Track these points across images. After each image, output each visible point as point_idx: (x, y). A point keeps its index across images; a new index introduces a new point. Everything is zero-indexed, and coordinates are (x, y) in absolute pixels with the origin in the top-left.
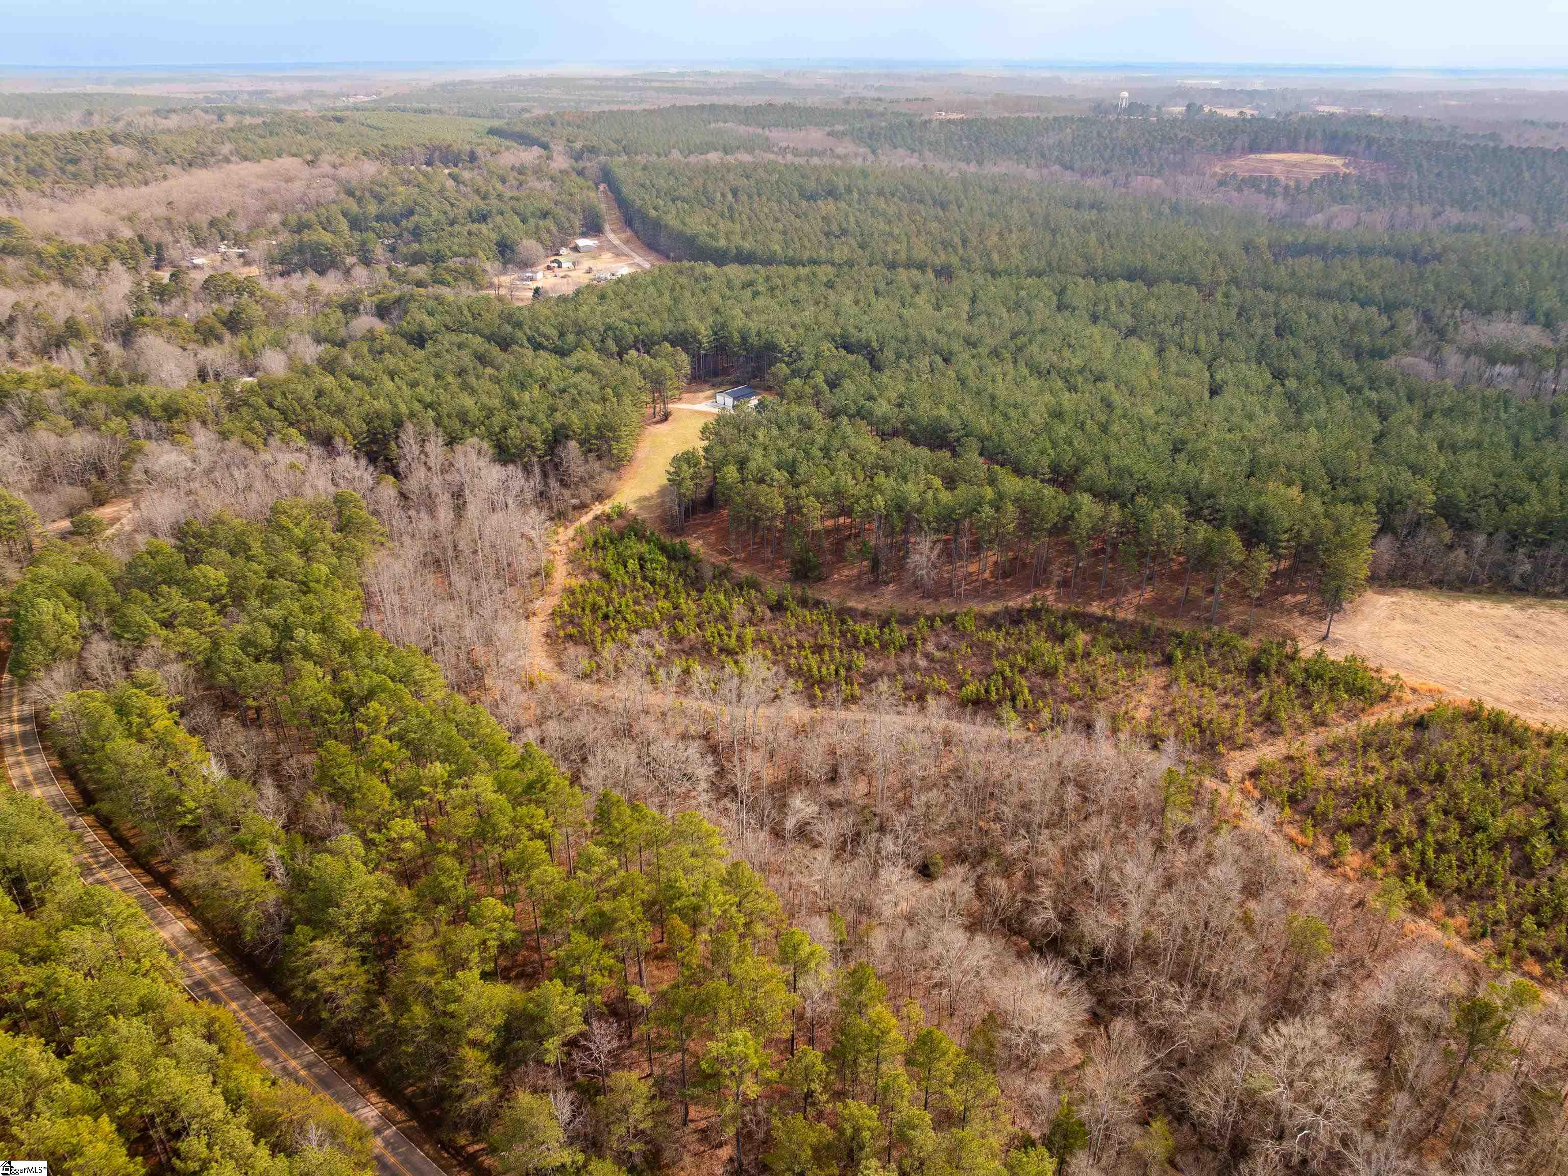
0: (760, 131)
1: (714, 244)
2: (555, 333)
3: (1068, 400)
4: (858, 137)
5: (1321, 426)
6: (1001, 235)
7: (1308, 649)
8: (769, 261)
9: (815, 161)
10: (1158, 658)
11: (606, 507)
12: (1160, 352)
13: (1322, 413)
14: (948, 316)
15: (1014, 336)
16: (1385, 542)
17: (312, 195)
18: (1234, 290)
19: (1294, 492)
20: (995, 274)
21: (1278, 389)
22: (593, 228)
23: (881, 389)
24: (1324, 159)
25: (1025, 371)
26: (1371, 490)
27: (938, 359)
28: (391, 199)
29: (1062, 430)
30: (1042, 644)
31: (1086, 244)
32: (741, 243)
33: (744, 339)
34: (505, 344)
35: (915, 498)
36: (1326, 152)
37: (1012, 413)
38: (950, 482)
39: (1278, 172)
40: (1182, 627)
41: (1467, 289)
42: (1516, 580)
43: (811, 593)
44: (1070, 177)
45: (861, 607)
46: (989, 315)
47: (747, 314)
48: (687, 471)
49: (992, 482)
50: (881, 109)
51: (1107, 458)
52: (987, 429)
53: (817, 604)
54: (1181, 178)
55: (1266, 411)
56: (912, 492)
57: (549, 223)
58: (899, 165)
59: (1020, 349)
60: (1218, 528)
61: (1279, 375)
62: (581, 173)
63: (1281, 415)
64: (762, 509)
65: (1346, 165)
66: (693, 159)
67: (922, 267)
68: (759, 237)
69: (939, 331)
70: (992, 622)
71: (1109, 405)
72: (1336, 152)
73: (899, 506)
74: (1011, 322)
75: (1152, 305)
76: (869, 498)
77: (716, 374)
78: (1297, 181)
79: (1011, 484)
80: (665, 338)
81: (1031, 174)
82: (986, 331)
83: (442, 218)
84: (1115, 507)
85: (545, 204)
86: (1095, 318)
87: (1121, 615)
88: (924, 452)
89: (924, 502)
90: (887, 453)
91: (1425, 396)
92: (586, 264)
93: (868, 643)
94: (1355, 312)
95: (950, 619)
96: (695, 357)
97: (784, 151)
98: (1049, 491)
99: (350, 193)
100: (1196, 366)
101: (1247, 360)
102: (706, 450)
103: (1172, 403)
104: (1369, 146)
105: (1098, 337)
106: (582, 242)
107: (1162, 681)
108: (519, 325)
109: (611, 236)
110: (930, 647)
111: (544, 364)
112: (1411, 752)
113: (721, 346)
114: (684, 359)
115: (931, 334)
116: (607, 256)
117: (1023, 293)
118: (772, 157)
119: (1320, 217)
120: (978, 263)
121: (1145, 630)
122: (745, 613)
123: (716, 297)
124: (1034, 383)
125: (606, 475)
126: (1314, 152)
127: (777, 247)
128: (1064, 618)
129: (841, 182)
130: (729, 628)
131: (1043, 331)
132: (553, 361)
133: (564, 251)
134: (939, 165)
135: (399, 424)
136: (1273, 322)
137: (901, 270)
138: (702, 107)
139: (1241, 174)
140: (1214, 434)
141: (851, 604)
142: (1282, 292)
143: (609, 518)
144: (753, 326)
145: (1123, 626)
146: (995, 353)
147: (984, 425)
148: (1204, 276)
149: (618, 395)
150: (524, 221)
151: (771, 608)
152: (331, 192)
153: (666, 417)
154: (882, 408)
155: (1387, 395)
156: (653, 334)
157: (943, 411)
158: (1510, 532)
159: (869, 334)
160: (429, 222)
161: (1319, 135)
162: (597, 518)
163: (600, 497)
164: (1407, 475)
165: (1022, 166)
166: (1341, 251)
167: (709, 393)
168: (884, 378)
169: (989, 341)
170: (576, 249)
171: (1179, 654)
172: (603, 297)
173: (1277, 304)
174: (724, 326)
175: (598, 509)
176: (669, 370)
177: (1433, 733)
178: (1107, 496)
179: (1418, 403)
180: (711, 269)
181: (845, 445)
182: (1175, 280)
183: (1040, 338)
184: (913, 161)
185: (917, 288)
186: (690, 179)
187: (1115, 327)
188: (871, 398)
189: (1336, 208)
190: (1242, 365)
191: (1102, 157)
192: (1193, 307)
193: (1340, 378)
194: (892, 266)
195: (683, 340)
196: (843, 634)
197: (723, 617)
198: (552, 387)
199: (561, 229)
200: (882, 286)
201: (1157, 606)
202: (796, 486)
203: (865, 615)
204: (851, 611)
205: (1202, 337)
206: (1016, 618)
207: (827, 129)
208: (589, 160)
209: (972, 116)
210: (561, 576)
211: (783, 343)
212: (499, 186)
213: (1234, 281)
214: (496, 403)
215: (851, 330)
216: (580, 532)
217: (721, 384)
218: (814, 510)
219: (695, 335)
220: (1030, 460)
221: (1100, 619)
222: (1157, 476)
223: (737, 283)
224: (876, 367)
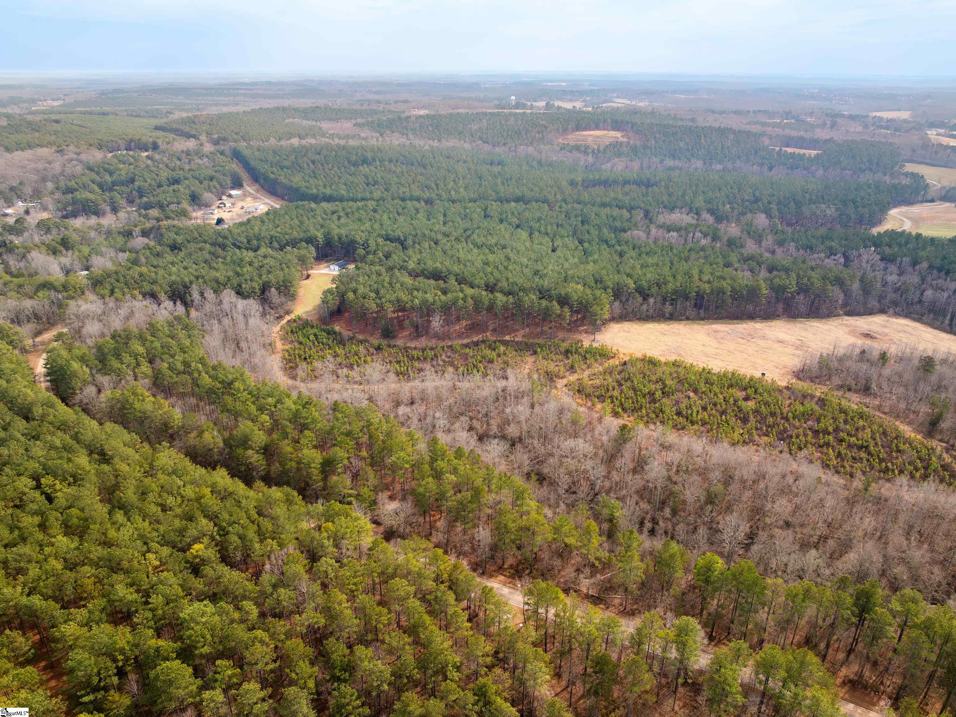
0: (314, 123)
1: (311, 192)
2: (245, 241)
3: (491, 258)
4: (370, 125)
5: (595, 262)
6: (454, 181)
7: (586, 344)
8: (341, 200)
9: (351, 143)
10: (532, 352)
11: (292, 316)
12: (531, 235)
13: (596, 257)
14: (434, 224)
15: (465, 231)
16: (617, 304)
17: (68, 171)
18: (563, 204)
19: (580, 287)
20: (453, 202)
21: (580, 248)
22: (237, 184)
23: (409, 257)
24: (612, 133)
25: (472, 246)
26: (610, 284)
27: (432, 243)
28: (118, 172)
29: (489, 269)
30: (488, 352)
31: (496, 185)
32: (324, 191)
33: (340, 239)
34: (223, 247)
35: (431, 300)
36: (613, 130)
37: (468, 264)
38: (445, 293)
39: (590, 141)
40: (541, 341)
41: (665, 198)
42: (667, 315)
43: (392, 342)
44: (487, 147)
45: (413, 346)
46: (453, 222)
47: (339, 227)
48: (330, 297)
49: (462, 291)
50: (381, 109)
51: (507, 279)
52: (458, 271)
53: (395, 346)
54: (542, 146)
55: (574, 257)
56: (429, 297)
57: (215, 183)
58: (397, 143)
59: (468, 237)
60: (550, 301)
61: (581, 242)
62: (222, 153)
63: (579, 258)
64: (367, 309)
65: (622, 136)
66: (283, 143)
67: (418, 199)
68: (333, 187)
69: (431, 230)
70: (466, 346)
71: (508, 259)
72: (618, 130)
73: (424, 302)
74: (464, 224)
75: (527, 214)
76: (412, 301)
77: (326, 256)
78: (599, 146)
79: (470, 291)
80: (301, 240)
81: (467, 146)
82: (452, 229)
83: (153, 183)
84: (511, 297)
85: (211, 172)
86: (501, 221)
87: (517, 339)
88: (432, 282)
89: (435, 301)
90: (417, 283)
91: (640, 247)
92: (240, 204)
93: (418, 358)
94: (616, 212)
95: (451, 347)
96: (317, 248)
97: (332, 136)
98: (484, 293)
99: (91, 169)
100: (546, 240)
101: (568, 236)
102: (337, 288)
103: (533, 256)
104: (632, 127)
105: (503, 230)
106: (233, 192)
107: (533, 360)
108: (225, 238)
109: (248, 188)
110: (444, 357)
111: (248, 255)
112: (620, 373)
113: (328, 243)
114: (312, 249)
115: (427, 232)
116: (249, 199)
117: (468, 211)
118: (327, 140)
119: (609, 165)
120: (444, 196)
121: (526, 344)
122: (365, 352)
123: (319, 219)
124: (476, 251)
125: (289, 303)
126: (607, 130)
127: (344, 192)
128: (495, 342)
129: (369, 155)
130: (360, 358)
131: (478, 228)
132: (251, 254)
133: (224, 198)
134: (418, 142)
135: (186, 287)
136: (580, 219)
137: (408, 202)
138: (278, 109)
139: (572, 143)
140: (551, 267)
141: (408, 345)
142: (585, 204)
143: (295, 321)
144: (343, 232)
145: (517, 343)
146: (457, 239)
147: (456, 268)
148: (551, 198)
149: (288, 267)
150: (201, 182)
151: (376, 349)
152: (79, 169)
153: (308, 277)
154: (411, 265)
155: (625, 248)
156: (295, 239)
157: (438, 265)
158: (663, 296)
159: (398, 233)
160: (146, 185)
161: (609, 120)
162: (289, 321)
163: (288, 313)
164: (625, 277)
165: (462, 142)
166: (615, 182)
167: (326, 265)
168: (410, 252)
169: (454, 234)
170: (230, 196)
171: (539, 350)
172: (263, 222)
173: (582, 210)
174: (328, 234)
175: (288, 318)
176: (308, 255)
177: (629, 366)
178: (508, 293)
179: (636, 250)
180: (313, 205)
181: (398, 281)
182: (537, 201)
183: (477, 231)
184: (403, 140)
185: (417, 210)
186: (287, 156)
187: (510, 224)
188: (405, 261)
189: (616, 160)
190: (566, 239)
191: (502, 136)
192: (545, 214)
193: (606, 242)
194: (403, 200)
195: (310, 241)
196: (408, 356)
197: (356, 354)
198: (256, 265)
199: (221, 186)
200: (400, 210)
201: (531, 335)
202: (380, 299)
203: (415, 348)
204: (409, 347)
205: (549, 228)
206: (476, 344)
207: (354, 122)
208: (224, 145)
209: (433, 113)
210: (279, 345)
211: (358, 239)
212: (178, 163)
213: (565, 201)
214: (231, 274)
215: (390, 232)
216: (282, 328)
217: (330, 261)
218: (390, 308)
219: (316, 238)
220: (476, 282)
221: (508, 341)
222: (527, 285)
223: (329, 212)
224: (404, 248)
